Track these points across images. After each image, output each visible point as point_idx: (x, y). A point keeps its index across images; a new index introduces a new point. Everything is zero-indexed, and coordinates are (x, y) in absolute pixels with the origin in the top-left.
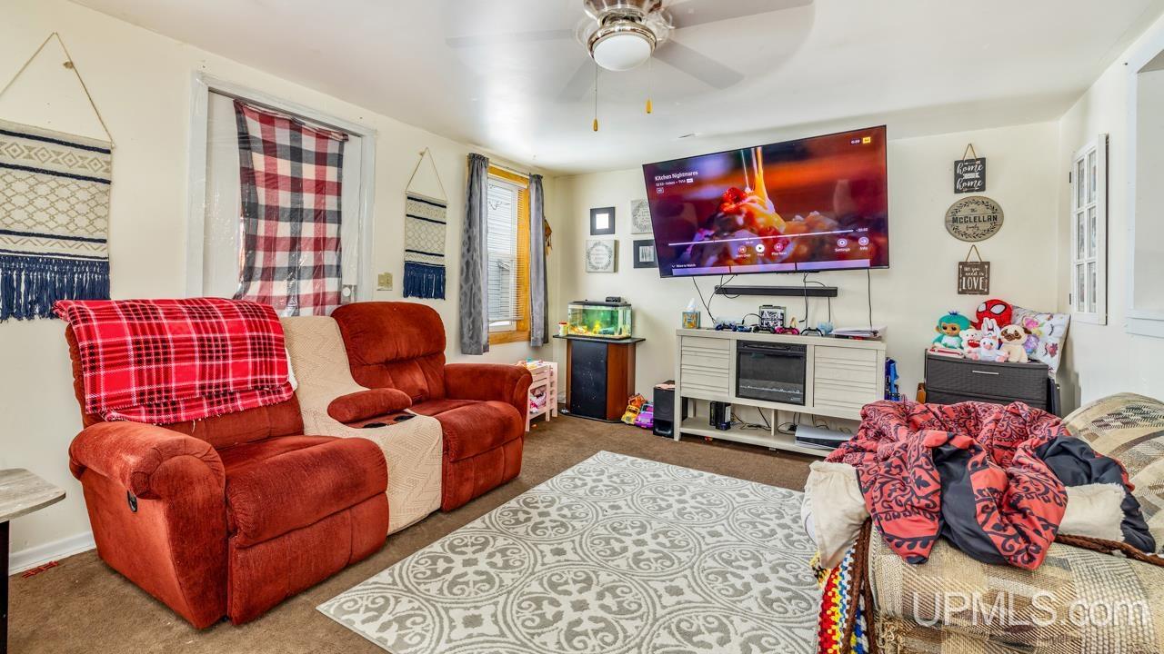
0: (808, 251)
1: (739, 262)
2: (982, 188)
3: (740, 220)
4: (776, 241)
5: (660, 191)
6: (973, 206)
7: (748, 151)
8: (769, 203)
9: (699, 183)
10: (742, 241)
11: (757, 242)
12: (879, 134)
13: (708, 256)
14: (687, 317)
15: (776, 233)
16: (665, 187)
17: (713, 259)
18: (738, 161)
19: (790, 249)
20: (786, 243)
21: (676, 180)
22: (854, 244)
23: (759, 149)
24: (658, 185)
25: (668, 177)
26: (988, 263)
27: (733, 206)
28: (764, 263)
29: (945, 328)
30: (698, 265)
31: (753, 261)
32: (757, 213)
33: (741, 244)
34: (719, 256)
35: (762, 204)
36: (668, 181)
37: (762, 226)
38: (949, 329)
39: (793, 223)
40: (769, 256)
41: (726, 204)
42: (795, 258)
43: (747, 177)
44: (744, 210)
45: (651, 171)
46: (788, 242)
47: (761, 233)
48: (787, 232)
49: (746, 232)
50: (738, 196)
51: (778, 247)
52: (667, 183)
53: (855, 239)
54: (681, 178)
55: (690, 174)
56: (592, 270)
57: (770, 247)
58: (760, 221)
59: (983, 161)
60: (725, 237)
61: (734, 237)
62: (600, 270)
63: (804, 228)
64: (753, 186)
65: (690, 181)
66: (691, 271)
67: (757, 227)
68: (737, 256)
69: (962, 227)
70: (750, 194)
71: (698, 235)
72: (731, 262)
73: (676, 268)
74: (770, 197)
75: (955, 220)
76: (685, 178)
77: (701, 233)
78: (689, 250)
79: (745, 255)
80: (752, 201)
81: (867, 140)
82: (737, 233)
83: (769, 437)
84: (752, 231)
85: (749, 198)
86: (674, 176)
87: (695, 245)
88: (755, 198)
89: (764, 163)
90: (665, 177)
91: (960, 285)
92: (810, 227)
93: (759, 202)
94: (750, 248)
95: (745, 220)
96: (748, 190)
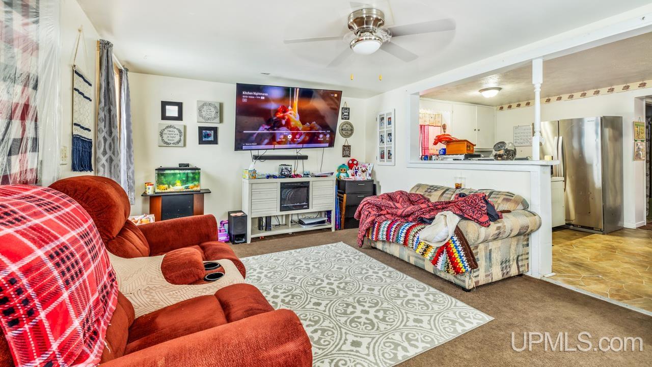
0: (309, 140)
1: (279, 143)
2: (348, 119)
3: (284, 122)
4: (297, 133)
5: (245, 100)
6: (347, 125)
7: (293, 89)
8: (298, 116)
9: (267, 100)
10: (283, 133)
11: (289, 134)
12: (340, 93)
13: (264, 140)
14: (251, 173)
15: (298, 130)
16: (248, 98)
17: (266, 141)
18: (288, 92)
19: (302, 137)
20: (301, 134)
21: (255, 96)
22: (324, 137)
23: (298, 89)
24: (244, 97)
25: (251, 93)
26: (350, 146)
27: (282, 115)
28: (290, 144)
29: (342, 170)
30: (259, 144)
31: (285, 143)
32: (291, 120)
33: (281, 134)
34: (270, 140)
35: (295, 116)
36: (250, 95)
37: (292, 126)
38: (343, 170)
39: (305, 126)
40: (292, 141)
41: (279, 113)
42: (303, 142)
43: (290, 102)
44: (286, 117)
45: (241, 88)
46: (302, 135)
47: (292, 129)
48: (303, 130)
49: (285, 128)
50: (285, 110)
51: (297, 136)
52: (249, 97)
53: (325, 135)
54: (258, 96)
55: (264, 94)
56: (165, 145)
57: (294, 135)
58: (293, 124)
59: (349, 108)
60: (274, 130)
61: (279, 130)
62: (171, 145)
63: (309, 129)
64: (292, 107)
65: (263, 98)
66: (254, 147)
67: (291, 126)
68: (279, 140)
69: (344, 132)
70: (291, 110)
71: (261, 128)
72: (275, 143)
73: (245, 145)
74: (298, 113)
75: (342, 130)
76: (260, 96)
77: (263, 126)
78: (255, 135)
79: (283, 140)
80: (291, 114)
81: (336, 95)
82: (281, 128)
83: (289, 228)
84: (288, 128)
85: (290, 112)
86: (255, 93)
87: (258, 133)
88: (292, 112)
89: (299, 96)
90: (249, 93)
91: (343, 154)
92: (311, 128)
93: (293, 115)
94: (285, 136)
95: (286, 122)
96: (290, 108)
